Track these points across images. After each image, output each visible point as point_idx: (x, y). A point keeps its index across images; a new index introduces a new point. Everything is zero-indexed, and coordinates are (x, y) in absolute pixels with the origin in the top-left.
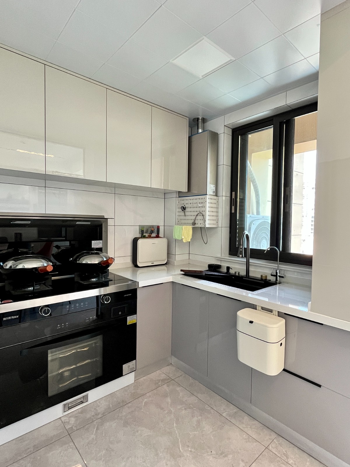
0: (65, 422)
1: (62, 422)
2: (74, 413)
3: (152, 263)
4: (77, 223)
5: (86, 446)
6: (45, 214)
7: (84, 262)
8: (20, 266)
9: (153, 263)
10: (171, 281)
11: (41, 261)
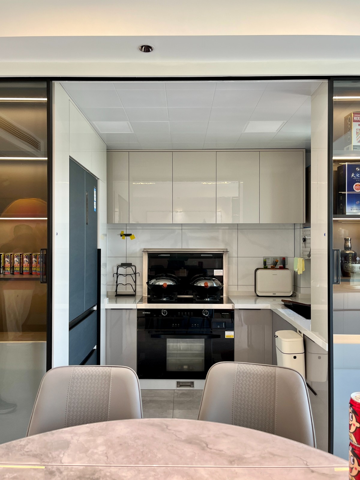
2: (183, 391)
3: (273, 294)
4: (202, 255)
6: (182, 249)
7: (199, 285)
8: (157, 284)
9: (275, 294)
10: (270, 308)
11: (169, 281)
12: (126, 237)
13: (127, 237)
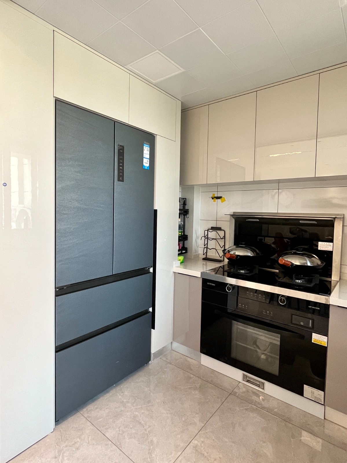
0: (238, 386)
1: (238, 385)
2: (249, 388)
4: (300, 222)
5: (227, 408)
12: (216, 200)
13: (218, 200)
